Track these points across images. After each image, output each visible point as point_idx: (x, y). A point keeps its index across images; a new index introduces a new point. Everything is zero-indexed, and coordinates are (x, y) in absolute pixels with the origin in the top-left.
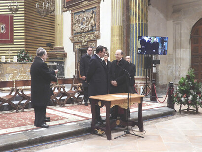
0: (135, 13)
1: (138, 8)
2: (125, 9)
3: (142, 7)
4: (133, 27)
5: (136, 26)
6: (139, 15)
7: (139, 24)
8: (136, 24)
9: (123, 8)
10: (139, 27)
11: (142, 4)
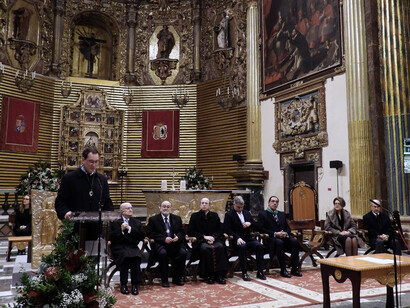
0: (392, 98)
1: (398, 88)
2: (374, 91)
3: (406, 84)
4: (391, 122)
5: (397, 121)
6: (401, 101)
7: (402, 117)
8: (396, 117)
9: (369, 89)
10: (403, 122)
11: (405, 80)
